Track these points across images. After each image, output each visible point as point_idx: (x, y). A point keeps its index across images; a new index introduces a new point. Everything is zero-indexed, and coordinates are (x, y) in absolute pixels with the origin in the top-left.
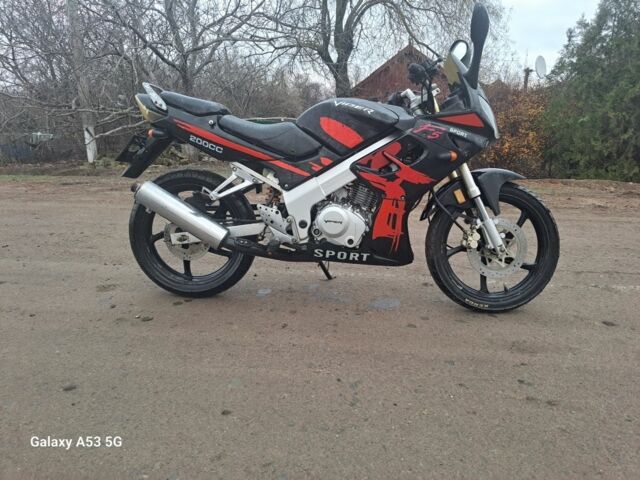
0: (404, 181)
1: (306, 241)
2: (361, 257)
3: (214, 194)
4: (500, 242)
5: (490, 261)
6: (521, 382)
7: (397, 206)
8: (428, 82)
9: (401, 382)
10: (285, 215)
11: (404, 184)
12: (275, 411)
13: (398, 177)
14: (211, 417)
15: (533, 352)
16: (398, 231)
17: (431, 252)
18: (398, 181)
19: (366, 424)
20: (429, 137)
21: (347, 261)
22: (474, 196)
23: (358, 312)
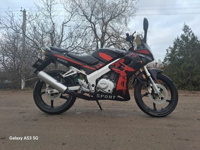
0: (126, 70)
1: (94, 91)
2: (113, 97)
3: (64, 76)
4: (159, 91)
5: (156, 98)
6: (174, 134)
7: (124, 79)
8: (131, 42)
9: (130, 135)
10: (87, 82)
11: (126, 72)
12: (83, 143)
13: (124, 69)
14: (58, 145)
15: (176, 127)
16: (125, 88)
17: (136, 95)
18: (124, 71)
19: (119, 146)
20: (133, 57)
21: (108, 99)
22: (148, 76)
23: (112, 117)
